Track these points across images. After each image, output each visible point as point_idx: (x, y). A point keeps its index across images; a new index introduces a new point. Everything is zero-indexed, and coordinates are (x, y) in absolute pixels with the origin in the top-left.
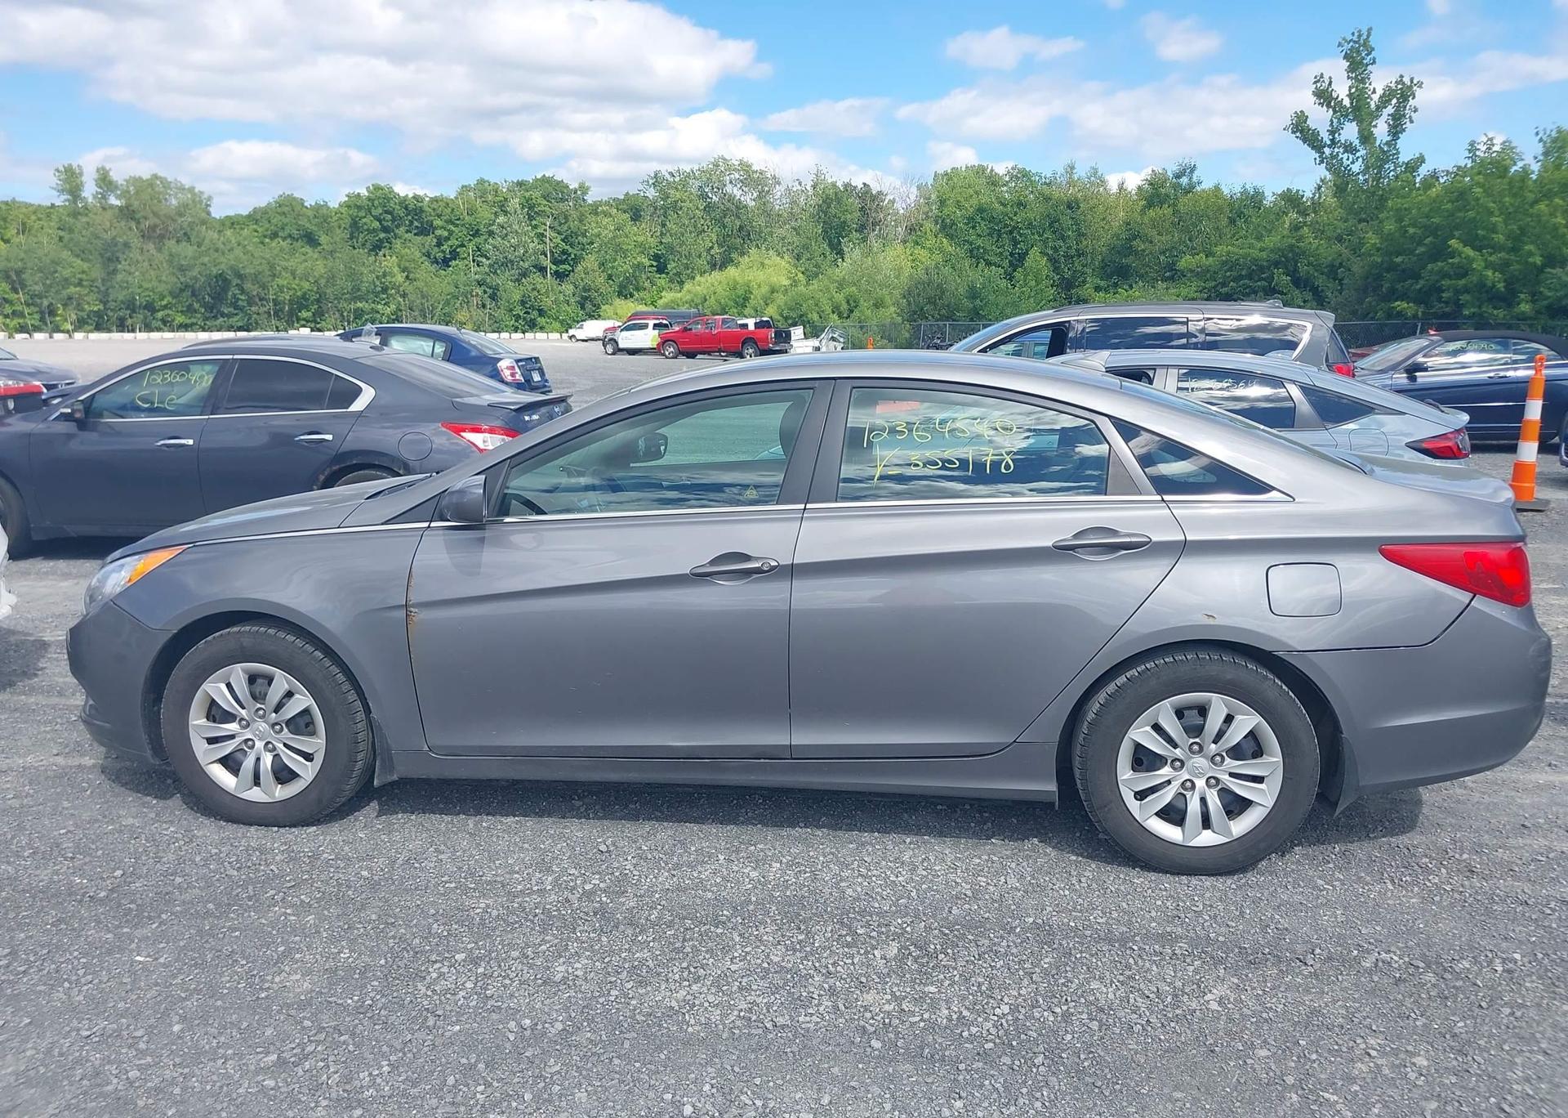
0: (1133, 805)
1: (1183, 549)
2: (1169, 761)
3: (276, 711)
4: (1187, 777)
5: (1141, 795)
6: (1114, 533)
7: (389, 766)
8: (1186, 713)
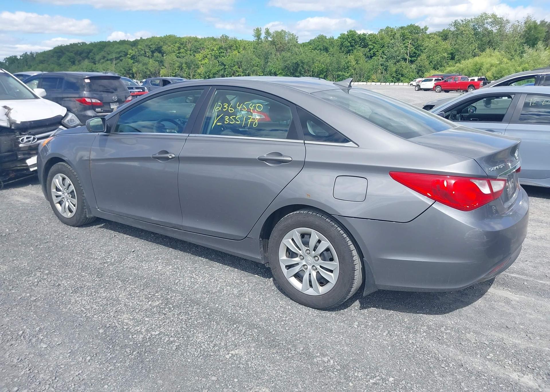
0: (285, 270)
1: (304, 165)
2: (299, 256)
3: (68, 189)
4: (305, 263)
5: (289, 267)
6: (281, 155)
7: (90, 212)
8: (306, 236)
